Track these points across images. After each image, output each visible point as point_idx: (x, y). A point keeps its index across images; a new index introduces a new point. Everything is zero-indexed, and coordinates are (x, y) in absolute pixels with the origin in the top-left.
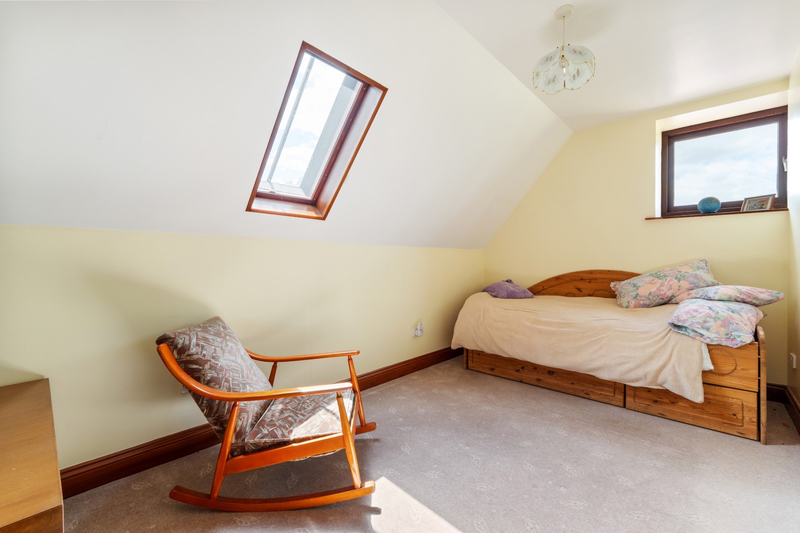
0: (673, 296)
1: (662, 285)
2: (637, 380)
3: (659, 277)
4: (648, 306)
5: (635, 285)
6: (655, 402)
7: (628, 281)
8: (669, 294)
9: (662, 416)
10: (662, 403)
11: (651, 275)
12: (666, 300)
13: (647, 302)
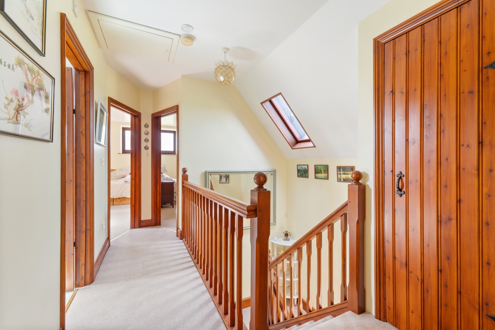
0: (125, 175)
1: (122, 172)
2: (117, 196)
3: (121, 170)
4: (119, 179)
5: (115, 173)
6: (121, 201)
7: (113, 172)
8: (124, 175)
9: (123, 204)
10: (122, 201)
11: (120, 170)
12: (123, 176)
13: (119, 177)
